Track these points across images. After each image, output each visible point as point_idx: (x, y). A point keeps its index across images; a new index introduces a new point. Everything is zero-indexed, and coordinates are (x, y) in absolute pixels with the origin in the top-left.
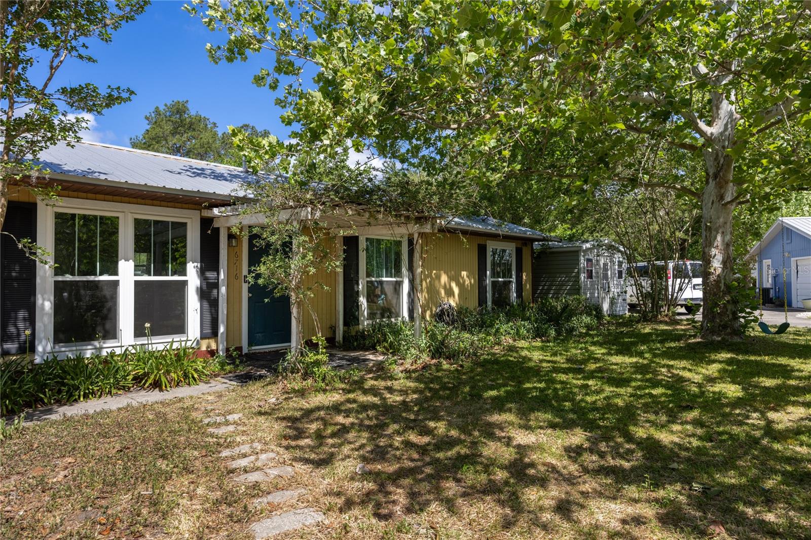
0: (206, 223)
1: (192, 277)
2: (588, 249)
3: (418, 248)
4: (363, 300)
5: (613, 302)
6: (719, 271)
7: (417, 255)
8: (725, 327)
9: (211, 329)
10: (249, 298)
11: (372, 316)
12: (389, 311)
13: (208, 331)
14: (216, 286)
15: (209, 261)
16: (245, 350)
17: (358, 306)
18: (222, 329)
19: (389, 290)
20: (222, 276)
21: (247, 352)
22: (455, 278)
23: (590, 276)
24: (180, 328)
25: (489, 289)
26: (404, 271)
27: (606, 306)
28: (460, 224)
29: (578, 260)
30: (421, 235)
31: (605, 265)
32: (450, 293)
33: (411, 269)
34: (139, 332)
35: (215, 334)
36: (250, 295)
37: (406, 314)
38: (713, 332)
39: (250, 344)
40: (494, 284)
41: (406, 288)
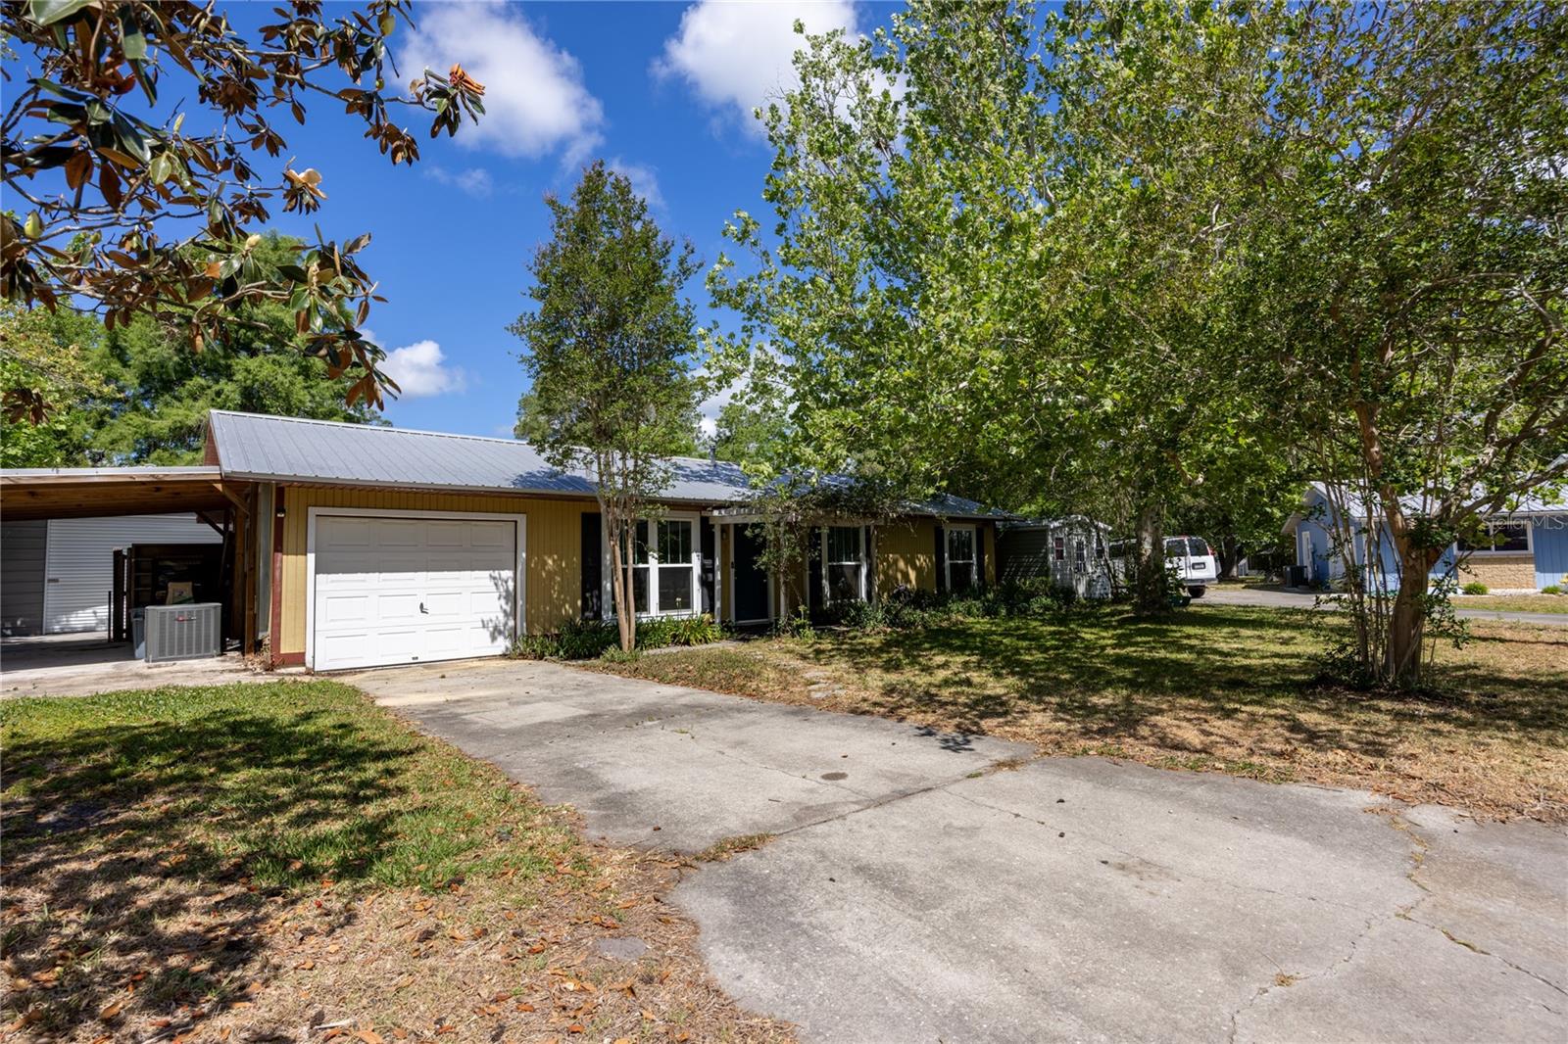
0: (705, 521)
1: (696, 563)
2: (1055, 528)
3: (874, 539)
4: (825, 583)
5: (1089, 585)
6: (1149, 552)
7: (873, 544)
8: (1154, 602)
9: (710, 607)
11: (833, 597)
12: (851, 591)
13: (707, 606)
14: (712, 571)
15: (707, 552)
16: (734, 622)
17: (821, 588)
18: (718, 605)
19: (848, 573)
20: (717, 563)
21: (737, 624)
22: (910, 562)
23: (1060, 555)
24: (687, 604)
25: (947, 572)
26: (863, 557)
27: (1081, 589)
28: (915, 510)
29: (1046, 540)
30: (876, 527)
31: (1080, 543)
32: (906, 576)
33: (868, 555)
34: (662, 607)
35: (712, 610)
36: (736, 578)
37: (864, 595)
38: (1144, 608)
39: (739, 619)
40: (952, 566)
41: (864, 571)
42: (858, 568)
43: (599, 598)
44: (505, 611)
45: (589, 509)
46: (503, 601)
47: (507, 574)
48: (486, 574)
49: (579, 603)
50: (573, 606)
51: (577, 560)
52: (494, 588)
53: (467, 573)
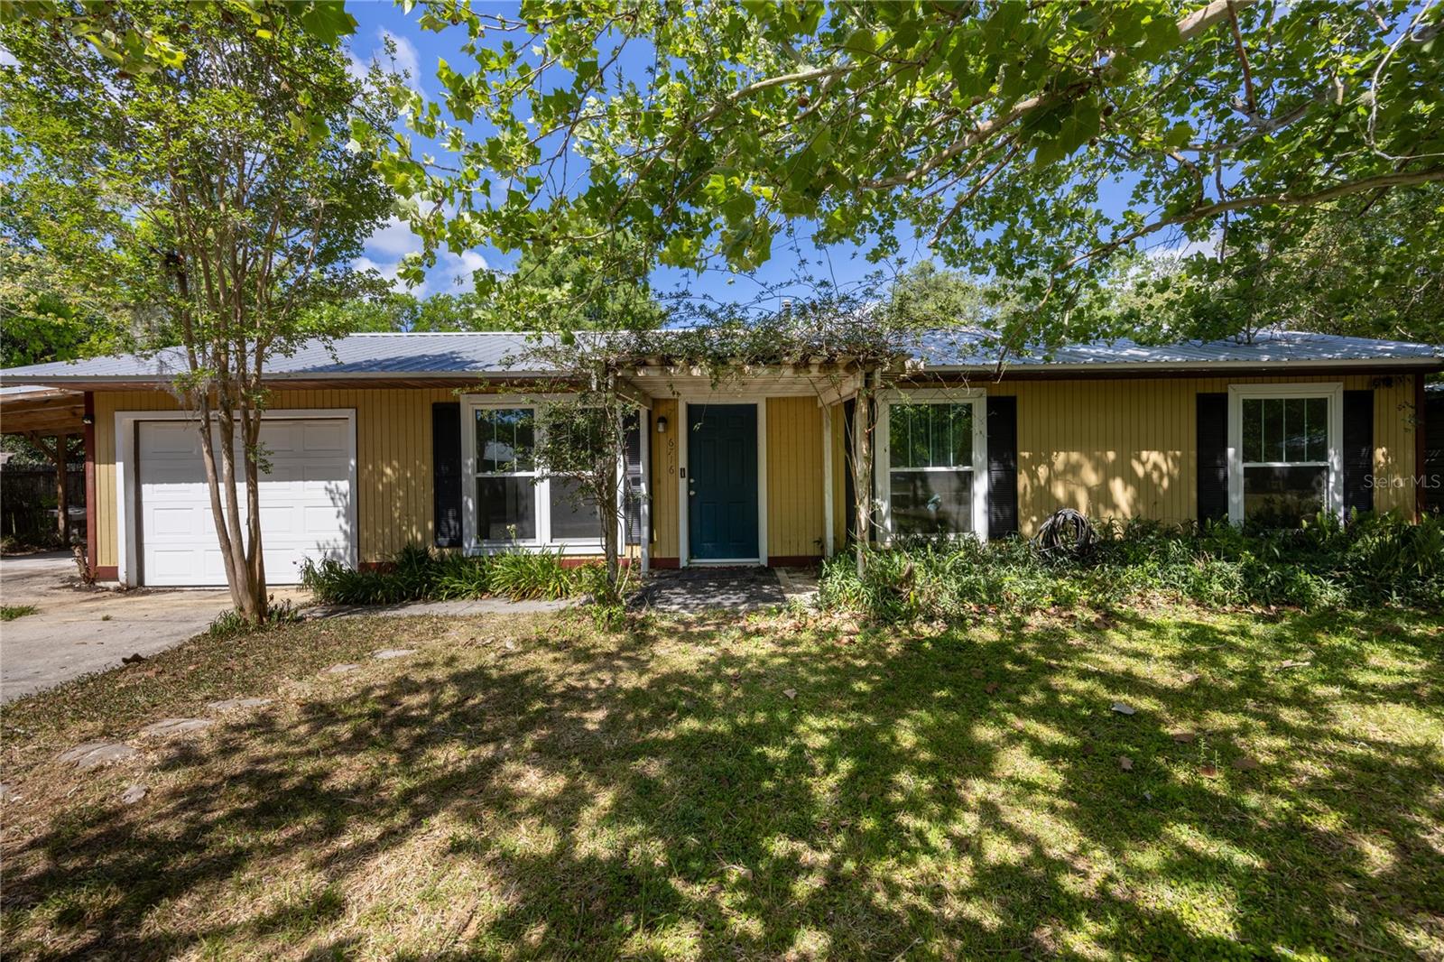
10: (690, 498)
15: (634, 454)
16: (683, 563)
18: (646, 533)
19: (941, 487)
20: (642, 469)
21: (685, 564)
25: (1236, 484)
26: (979, 454)
28: (1137, 359)
34: (555, 534)
36: (692, 493)
37: (979, 529)
39: (692, 554)
40: (1255, 474)
41: (981, 486)
42: (966, 480)
43: (459, 518)
44: (345, 532)
45: (441, 396)
46: (342, 520)
47: (344, 486)
48: (324, 483)
49: (430, 525)
50: (423, 530)
51: (426, 468)
52: (331, 503)
53: (300, 483)
